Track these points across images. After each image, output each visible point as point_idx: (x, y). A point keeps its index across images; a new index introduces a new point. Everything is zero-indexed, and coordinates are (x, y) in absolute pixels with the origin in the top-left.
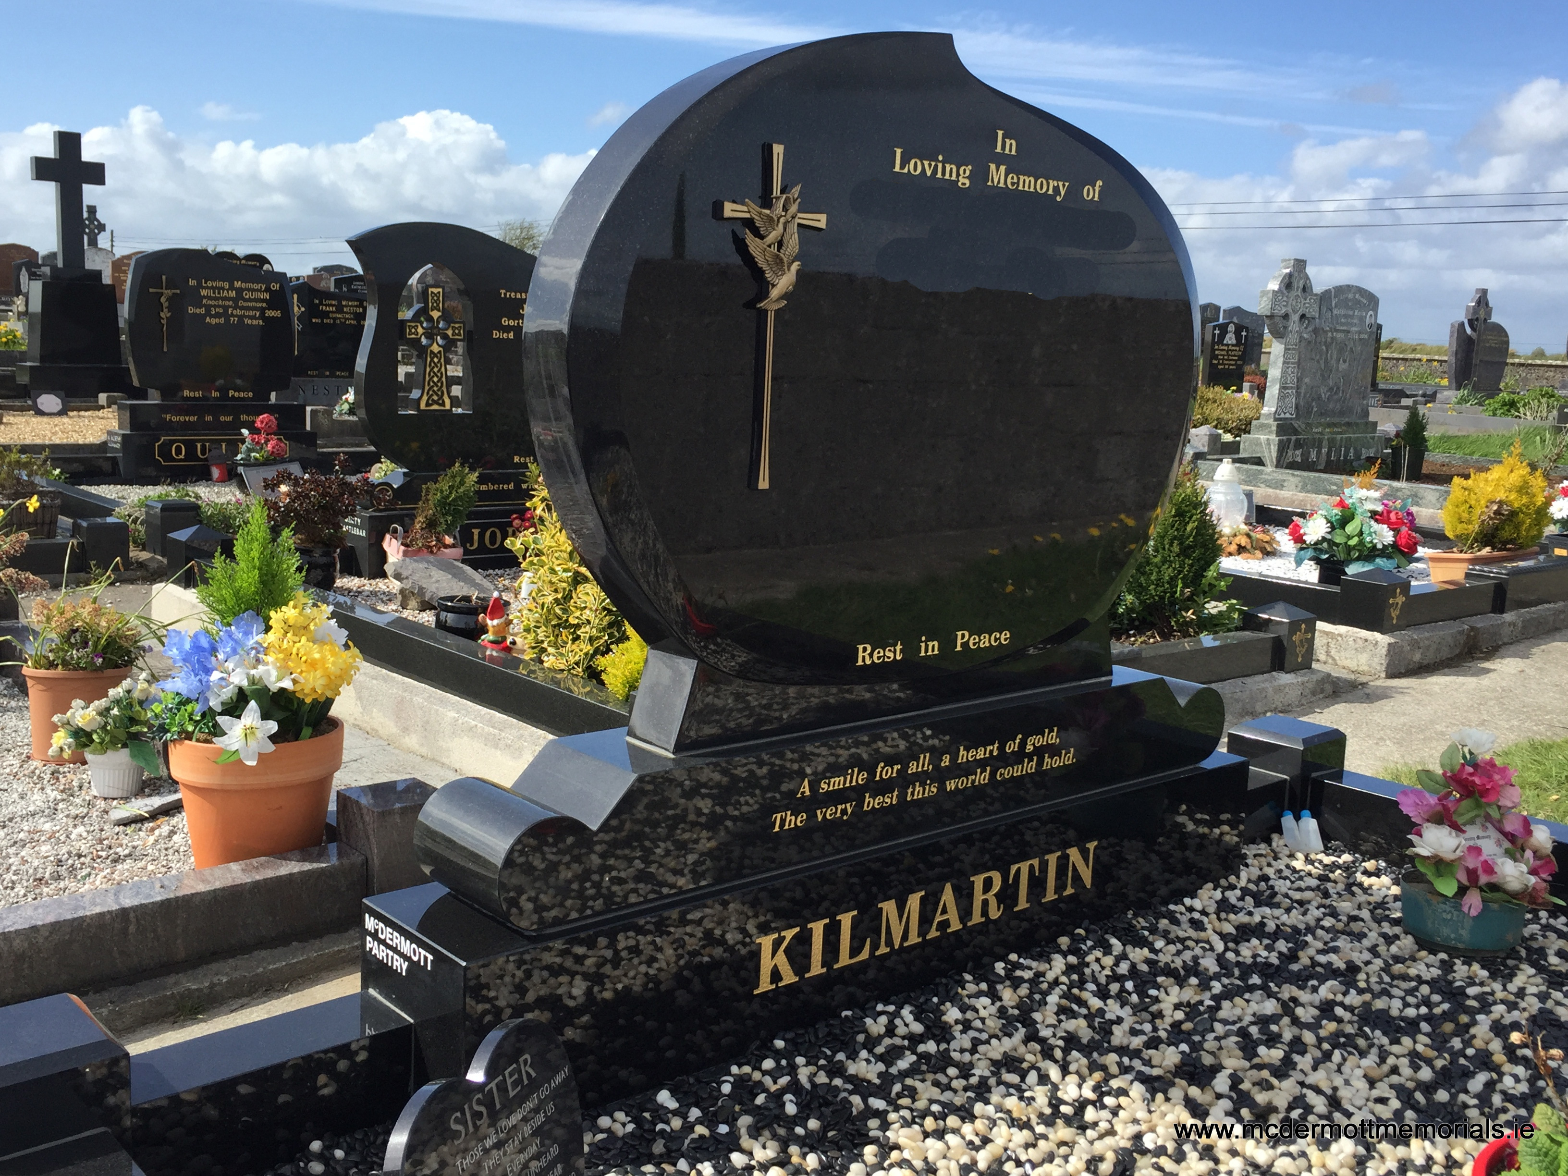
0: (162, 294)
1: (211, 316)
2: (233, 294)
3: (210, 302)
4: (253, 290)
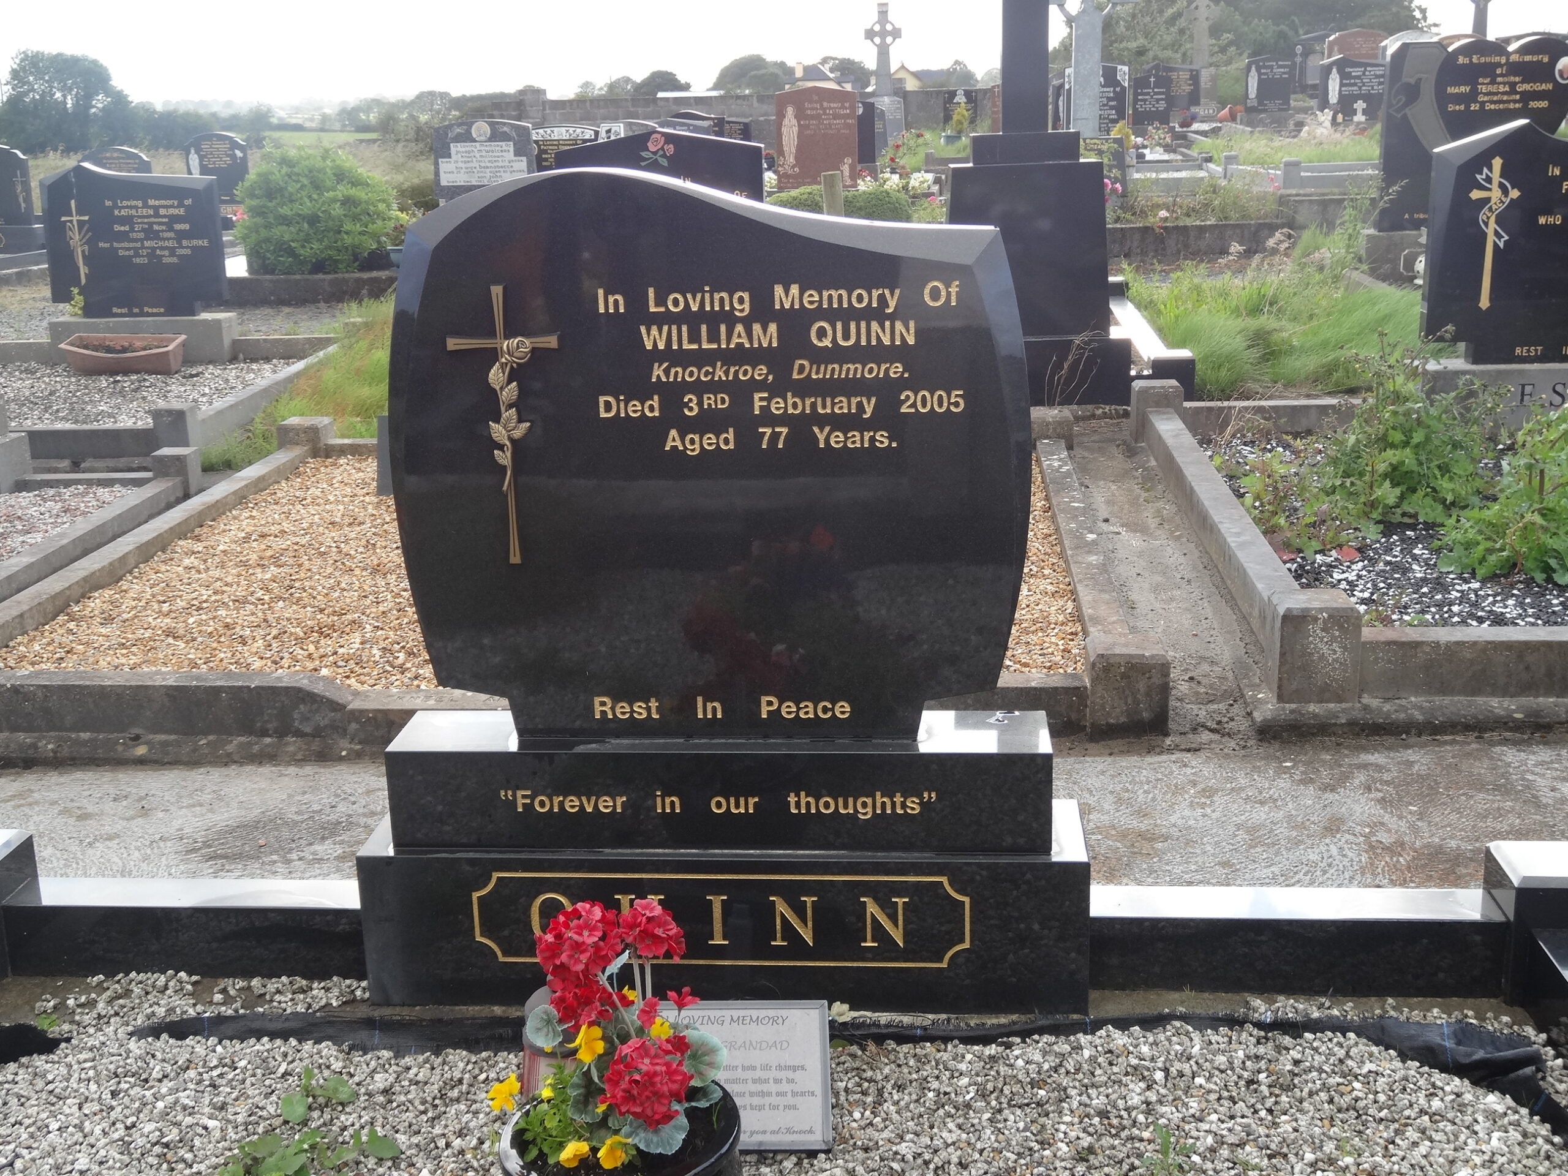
0: (492, 355)
1: (686, 427)
2: (768, 336)
3: (679, 373)
4: (847, 315)
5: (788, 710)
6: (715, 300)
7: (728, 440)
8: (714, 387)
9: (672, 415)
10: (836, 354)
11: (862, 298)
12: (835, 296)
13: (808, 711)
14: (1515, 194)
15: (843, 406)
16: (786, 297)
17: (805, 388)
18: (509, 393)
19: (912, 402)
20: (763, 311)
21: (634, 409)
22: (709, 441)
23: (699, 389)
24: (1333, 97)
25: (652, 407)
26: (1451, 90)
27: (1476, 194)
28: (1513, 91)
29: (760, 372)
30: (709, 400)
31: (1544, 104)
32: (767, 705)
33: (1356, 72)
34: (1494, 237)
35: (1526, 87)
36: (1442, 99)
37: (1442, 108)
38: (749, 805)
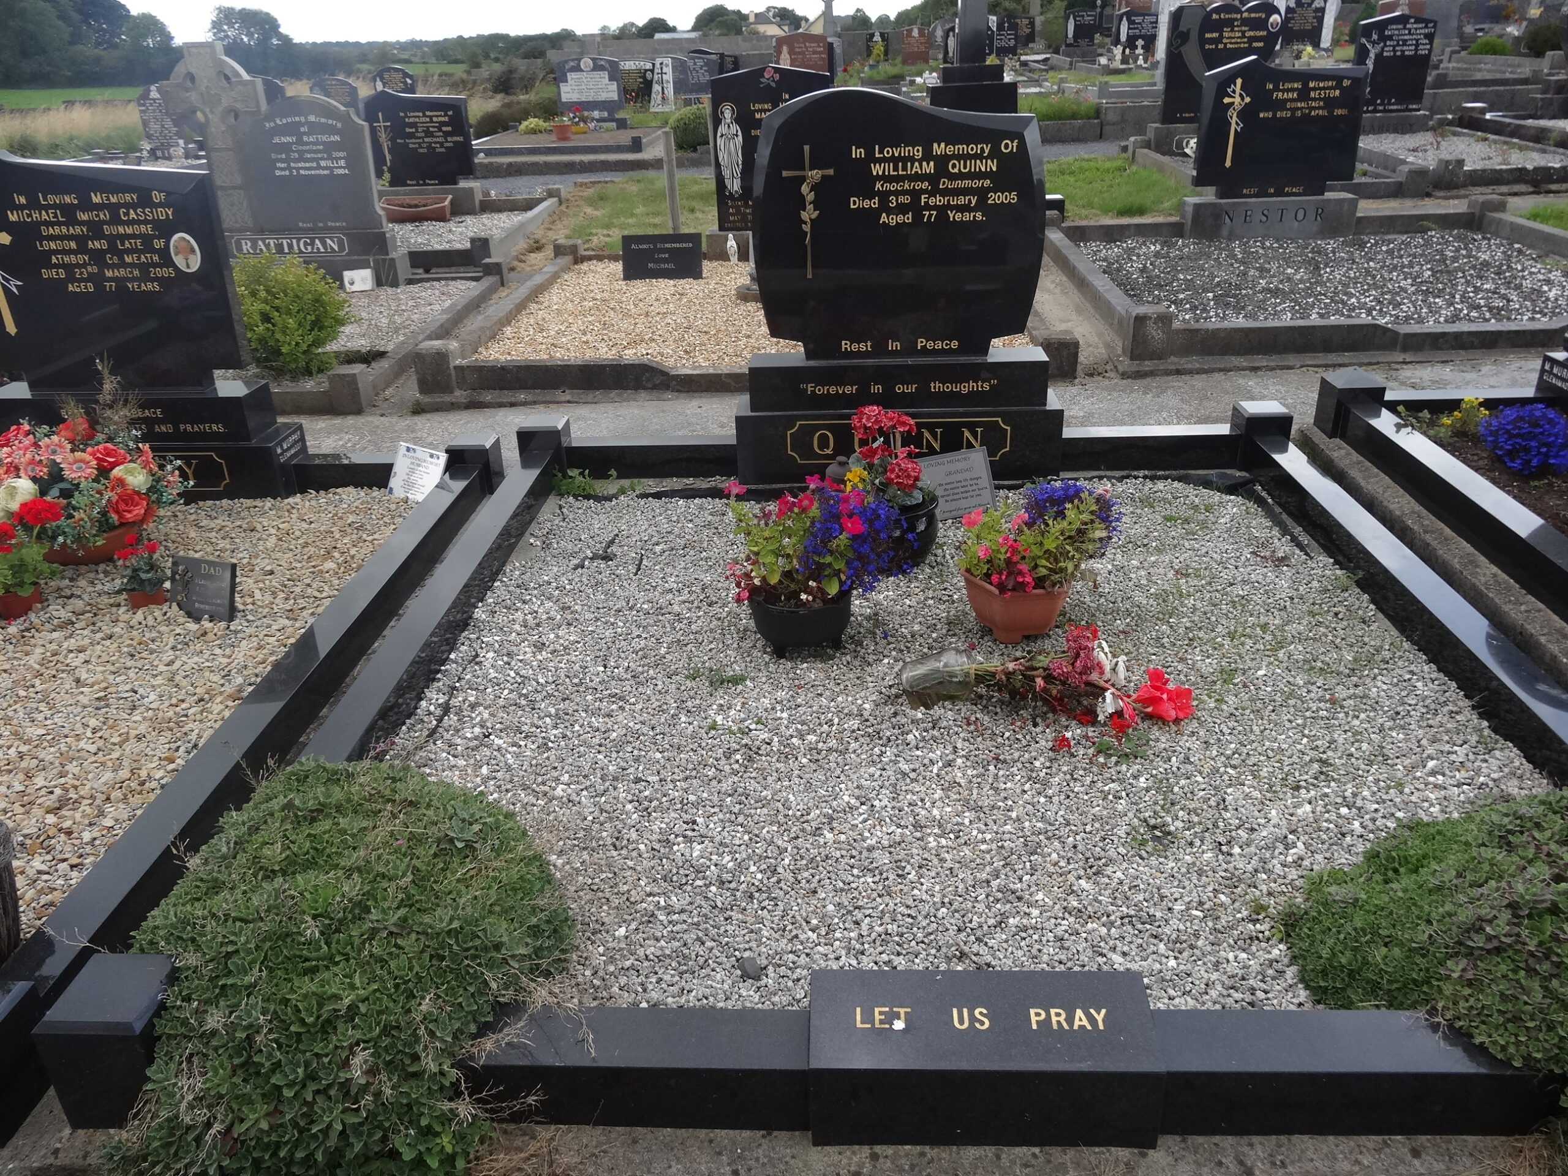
0: (803, 179)
1: (890, 212)
2: (929, 168)
3: (887, 186)
4: (966, 157)
5: (930, 345)
6: (906, 151)
7: (909, 218)
8: (904, 193)
9: (884, 207)
10: (961, 176)
11: (973, 149)
12: (962, 148)
13: (939, 345)
14: (1248, 100)
15: (962, 200)
16: (938, 149)
17: (945, 193)
18: (811, 197)
19: (996, 198)
20: (928, 156)
21: (866, 204)
22: (900, 218)
23: (897, 193)
24: (1123, 37)
25: (875, 203)
26: (1208, 35)
27: (1226, 100)
28: (1244, 36)
29: (925, 185)
30: (901, 199)
31: (1261, 44)
32: (921, 343)
33: (1138, 19)
34: (1235, 124)
35: (1252, 33)
36: (1203, 41)
37: (1202, 46)
38: (912, 388)
